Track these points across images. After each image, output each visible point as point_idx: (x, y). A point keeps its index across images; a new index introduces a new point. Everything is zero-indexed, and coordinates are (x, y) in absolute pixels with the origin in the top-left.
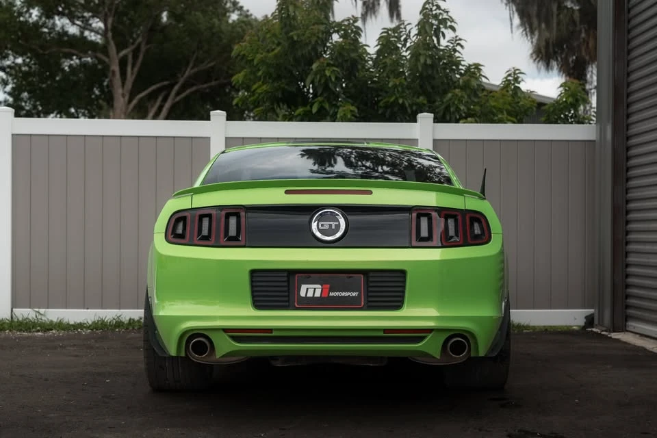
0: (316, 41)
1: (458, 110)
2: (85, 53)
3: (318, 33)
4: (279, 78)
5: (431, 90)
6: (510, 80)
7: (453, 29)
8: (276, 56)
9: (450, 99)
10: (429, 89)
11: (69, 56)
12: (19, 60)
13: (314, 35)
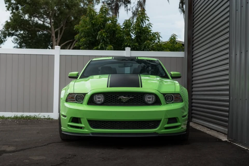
0: (101, 24)
1: (148, 47)
2: (44, 30)
3: (101, 21)
4: (89, 36)
5: (140, 41)
6: (172, 38)
7: (148, 20)
8: (88, 29)
9: (146, 44)
10: (139, 40)
11: (39, 31)
12: (22, 32)
13: (100, 21)
